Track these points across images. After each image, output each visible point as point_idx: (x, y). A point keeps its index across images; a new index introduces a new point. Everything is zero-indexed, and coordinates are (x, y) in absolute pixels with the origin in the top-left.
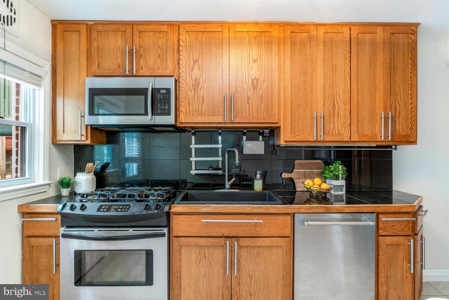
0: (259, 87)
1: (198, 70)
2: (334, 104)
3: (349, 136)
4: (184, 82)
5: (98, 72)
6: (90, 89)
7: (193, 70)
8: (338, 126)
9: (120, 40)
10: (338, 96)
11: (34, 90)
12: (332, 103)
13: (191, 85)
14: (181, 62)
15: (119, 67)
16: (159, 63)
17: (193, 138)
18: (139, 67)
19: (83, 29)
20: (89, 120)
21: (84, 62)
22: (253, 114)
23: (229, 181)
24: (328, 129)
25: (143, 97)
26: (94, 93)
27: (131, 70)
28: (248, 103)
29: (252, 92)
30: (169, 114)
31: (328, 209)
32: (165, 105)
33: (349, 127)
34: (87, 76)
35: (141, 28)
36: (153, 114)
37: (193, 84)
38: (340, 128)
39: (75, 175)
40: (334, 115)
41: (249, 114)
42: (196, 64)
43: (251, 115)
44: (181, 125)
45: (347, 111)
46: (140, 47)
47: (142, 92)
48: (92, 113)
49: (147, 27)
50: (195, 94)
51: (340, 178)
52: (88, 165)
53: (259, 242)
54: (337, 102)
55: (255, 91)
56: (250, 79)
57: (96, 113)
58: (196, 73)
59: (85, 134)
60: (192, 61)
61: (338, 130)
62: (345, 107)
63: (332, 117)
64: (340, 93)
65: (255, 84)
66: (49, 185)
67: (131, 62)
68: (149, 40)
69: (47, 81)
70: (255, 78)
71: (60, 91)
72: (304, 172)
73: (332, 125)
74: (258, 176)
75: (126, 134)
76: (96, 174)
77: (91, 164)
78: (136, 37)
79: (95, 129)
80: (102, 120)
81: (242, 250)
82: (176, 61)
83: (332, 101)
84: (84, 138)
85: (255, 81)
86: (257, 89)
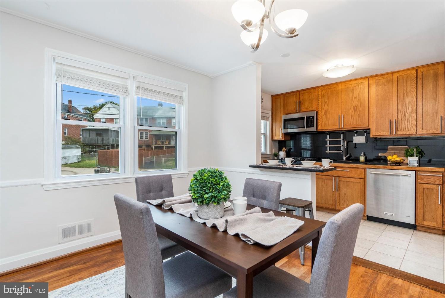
0: (357, 110)
1: (327, 106)
2: (405, 114)
3: (415, 131)
4: (320, 112)
5: (287, 112)
6: (284, 120)
7: (324, 106)
8: (408, 126)
9: (294, 98)
10: (408, 109)
11: (267, 122)
12: (403, 114)
13: (324, 112)
14: (319, 104)
15: (294, 109)
16: (310, 105)
17: (328, 136)
18: (302, 108)
19: (282, 97)
20: (284, 131)
21: (282, 108)
22: (355, 123)
23: (345, 156)
24: (400, 128)
25: (303, 120)
26: (285, 121)
27: (299, 110)
28: (352, 118)
29: (354, 113)
30: (313, 127)
31: (384, 167)
32: (312, 123)
33: (415, 126)
34: (283, 115)
35: (302, 92)
36: (307, 127)
37: (324, 113)
38: (409, 127)
39: (279, 152)
40: (405, 121)
41: (352, 124)
42: (326, 104)
43: (353, 124)
44: (319, 131)
45: (414, 117)
46: (302, 100)
47: (303, 119)
48: (284, 128)
49: (305, 91)
50: (325, 116)
51: (415, 156)
52: (283, 148)
53: (349, 180)
54: (407, 113)
55: (355, 112)
56: (353, 107)
57: (286, 128)
58: (326, 107)
59: (282, 136)
60: (324, 103)
61: (408, 128)
62: (412, 115)
63: (403, 121)
64: (409, 108)
65: (355, 109)
66: (271, 155)
67: (299, 107)
68: (306, 96)
69: (270, 119)
70: (355, 106)
71: (274, 121)
72: (394, 152)
73: (403, 125)
74: (362, 154)
75: (302, 135)
76: (286, 152)
77: (285, 148)
78: (301, 96)
79: (286, 134)
80: (290, 131)
81: (341, 182)
82: (317, 103)
83: (404, 113)
84: (282, 138)
85: (355, 107)
86: (356, 111)
